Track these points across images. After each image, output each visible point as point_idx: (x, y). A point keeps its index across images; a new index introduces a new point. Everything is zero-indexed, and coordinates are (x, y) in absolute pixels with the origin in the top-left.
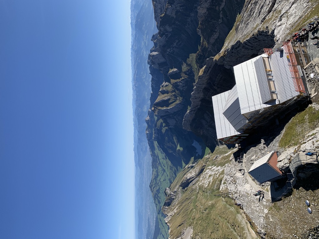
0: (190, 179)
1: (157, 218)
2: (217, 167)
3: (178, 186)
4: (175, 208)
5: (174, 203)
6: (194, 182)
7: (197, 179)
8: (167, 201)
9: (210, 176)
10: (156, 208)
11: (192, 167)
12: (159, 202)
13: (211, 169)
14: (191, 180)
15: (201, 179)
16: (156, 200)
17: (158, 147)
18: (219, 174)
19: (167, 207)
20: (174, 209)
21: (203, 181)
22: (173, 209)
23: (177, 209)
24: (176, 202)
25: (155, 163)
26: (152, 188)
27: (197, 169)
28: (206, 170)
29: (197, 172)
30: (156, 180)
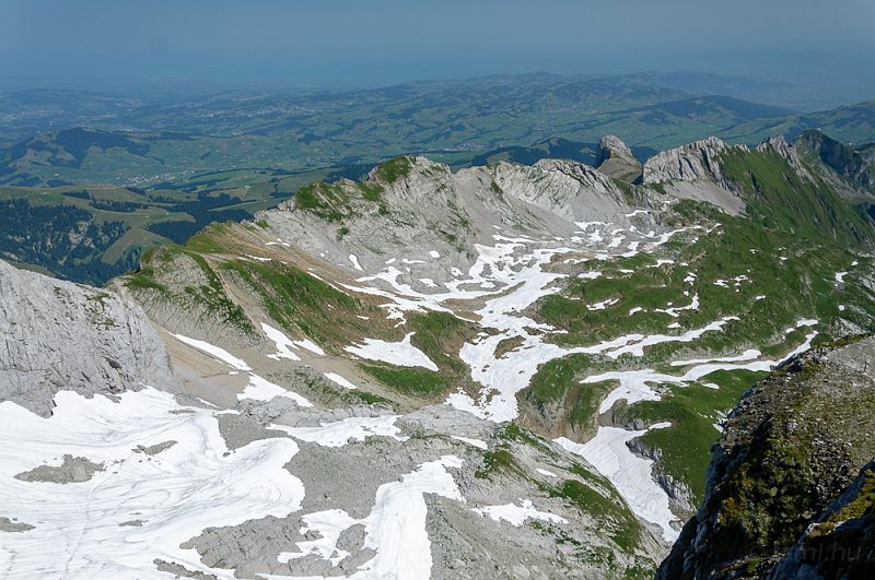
4: (812, 174)
5: (826, 171)
10: (821, 113)
20: (809, 169)
22: (809, 165)
23: (806, 178)
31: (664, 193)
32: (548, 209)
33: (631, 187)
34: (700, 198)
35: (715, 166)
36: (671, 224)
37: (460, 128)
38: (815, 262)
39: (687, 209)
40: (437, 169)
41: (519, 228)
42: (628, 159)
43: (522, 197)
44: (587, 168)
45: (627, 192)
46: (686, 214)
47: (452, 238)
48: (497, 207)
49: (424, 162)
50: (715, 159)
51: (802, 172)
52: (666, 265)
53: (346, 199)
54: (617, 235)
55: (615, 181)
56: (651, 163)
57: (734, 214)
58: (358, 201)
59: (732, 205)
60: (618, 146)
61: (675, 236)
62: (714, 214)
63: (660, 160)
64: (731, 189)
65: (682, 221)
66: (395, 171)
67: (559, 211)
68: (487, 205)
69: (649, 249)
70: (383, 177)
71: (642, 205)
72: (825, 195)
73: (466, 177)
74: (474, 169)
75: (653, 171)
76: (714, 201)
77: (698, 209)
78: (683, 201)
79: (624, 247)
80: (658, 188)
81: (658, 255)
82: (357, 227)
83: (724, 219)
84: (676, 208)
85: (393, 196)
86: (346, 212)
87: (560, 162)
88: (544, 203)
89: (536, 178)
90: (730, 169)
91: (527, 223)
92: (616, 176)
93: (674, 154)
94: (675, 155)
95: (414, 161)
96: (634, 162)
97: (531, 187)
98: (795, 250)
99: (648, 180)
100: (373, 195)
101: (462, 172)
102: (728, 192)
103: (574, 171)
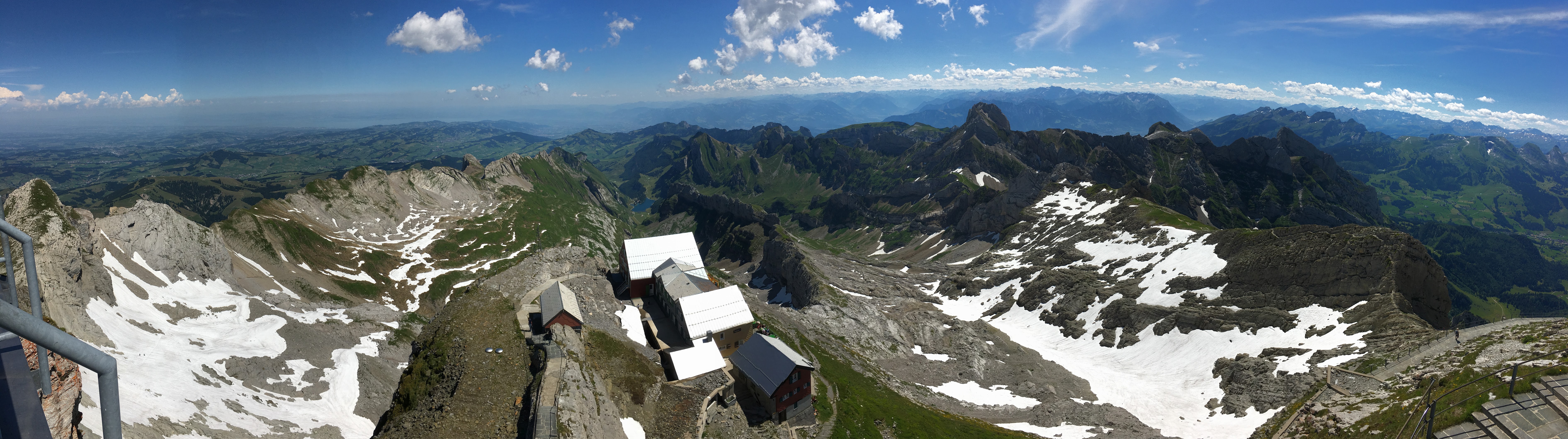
0: (598, 193)
1: (546, 139)
2: (615, 235)
3: (589, 173)
6: (594, 198)
7: (598, 204)
8: (569, 155)
9: (601, 223)
11: (615, 197)
12: (569, 143)
13: (612, 225)
14: (596, 194)
15: (598, 210)
16: (572, 139)
17: (644, 142)
18: (604, 236)
19: (561, 155)
20: (559, 166)
21: (593, 212)
24: (568, 169)
25: (622, 138)
26: (588, 133)
27: (612, 205)
28: (611, 218)
29: (608, 204)
30: (598, 139)
31: (496, 182)
32: (438, 193)
33: (479, 181)
34: (512, 184)
35: (517, 167)
36: (500, 198)
37: (396, 150)
38: (566, 210)
39: (507, 191)
40: (379, 172)
41: (423, 204)
42: (478, 166)
43: (424, 187)
44: (457, 171)
45: (478, 183)
46: (506, 193)
47: (387, 210)
48: (411, 193)
49: (373, 169)
50: (517, 164)
51: (556, 167)
52: (499, 220)
53: (331, 188)
54: (474, 206)
55: (472, 177)
56: (488, 168)
57: (529, 191)
58: (337, 189)
59: (527, 187)
60: (473, 159)
61: (502, 205)
62: (518, 191)
63: (492, 166)
64: (526, 179)
65: (505, 197)
66: (358, 174)
67: (444, 195)
68: (406, 192)
69: (490, 212)
70: (351, 178)
71: (485, 188)
72: (566, 177)
73: (394, 177)
74: (399, 173)
75: (490, 171)
76: (520, 185)
77: (511, 189)
78: (505, 186)
79: (478, 212)
80: (493, 180)
81: (494, 215)
82: (336, 203)
83: (524, 194)
84: (502, 190)
85: (356, 189)
86: (331, 196)
87: (443, 168)
88: (435, 190)
89: (431, 177)
90: (526, 169)
91: (427, 202)
92: (473, 175)
93: (498, 162)
94: (499, 164)
95: (367, 169)
96: (481, 167)
97: (428, 182)
98: (557, 205)
99: (487, 176)
100: (346, 187)
101: (392, 174)
102: (525, 180)
103: (451, 173)
